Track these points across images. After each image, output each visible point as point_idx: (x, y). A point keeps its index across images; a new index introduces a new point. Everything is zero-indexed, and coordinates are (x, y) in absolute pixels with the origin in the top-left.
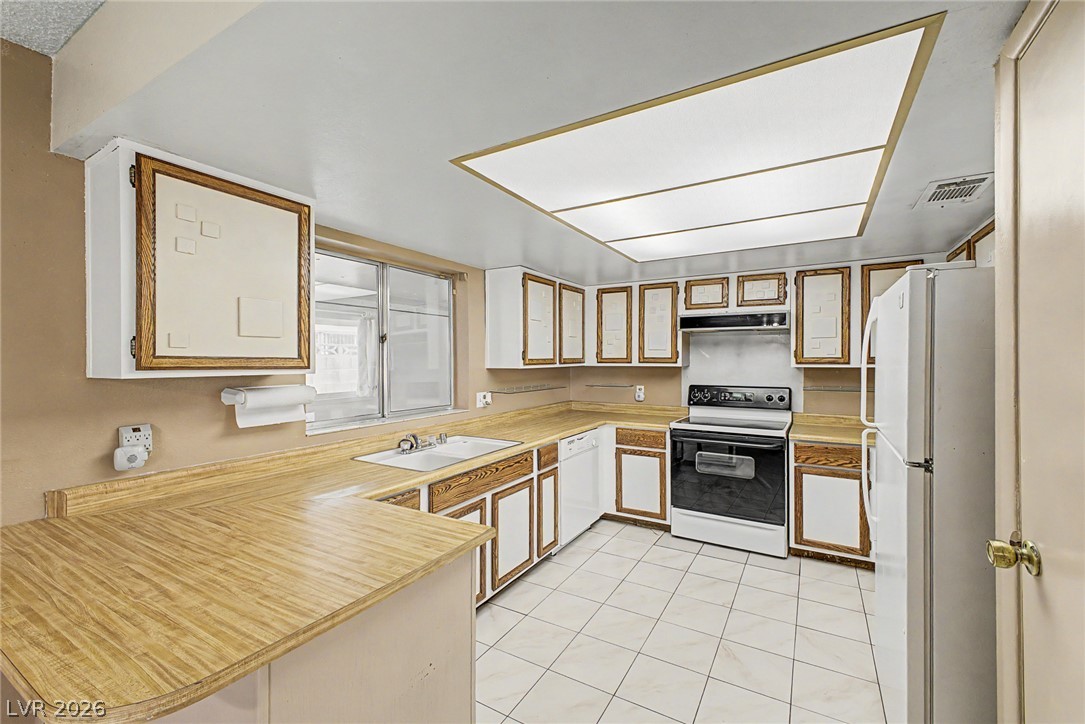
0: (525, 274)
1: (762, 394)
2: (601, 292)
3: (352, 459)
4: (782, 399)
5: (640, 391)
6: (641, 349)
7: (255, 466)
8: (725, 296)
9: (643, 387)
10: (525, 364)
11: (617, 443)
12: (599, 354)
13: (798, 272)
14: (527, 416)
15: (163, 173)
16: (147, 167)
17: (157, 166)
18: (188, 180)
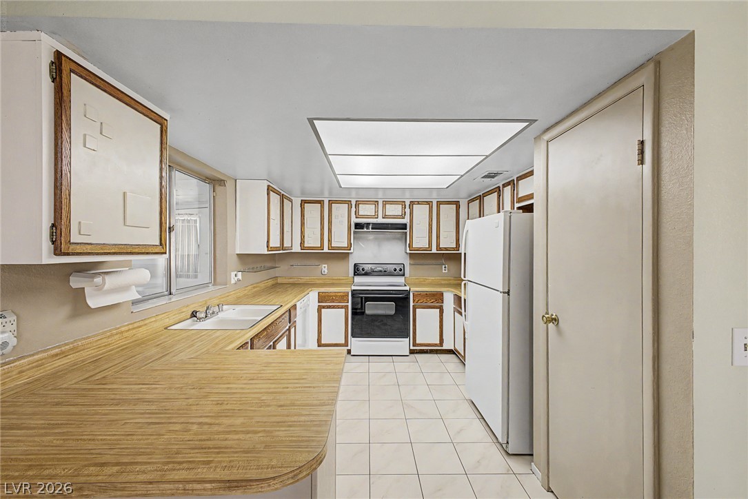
0: (269, 186)
1: (391, 268)
2: (303, 202)
3: (166, 328)
4: (401, 270)
5: (325, 268)
6: (330, 241)
7: (99, 342)
8: (376, 211)
9: (326, 266)
10: (268, 250)
11: (319, 302)
12: (302, 243)
13: (411, 202)
14: (258, 288)
15: (76, 74)
16: (66, 66)
17: (74, 67)
18: (93, 84)
